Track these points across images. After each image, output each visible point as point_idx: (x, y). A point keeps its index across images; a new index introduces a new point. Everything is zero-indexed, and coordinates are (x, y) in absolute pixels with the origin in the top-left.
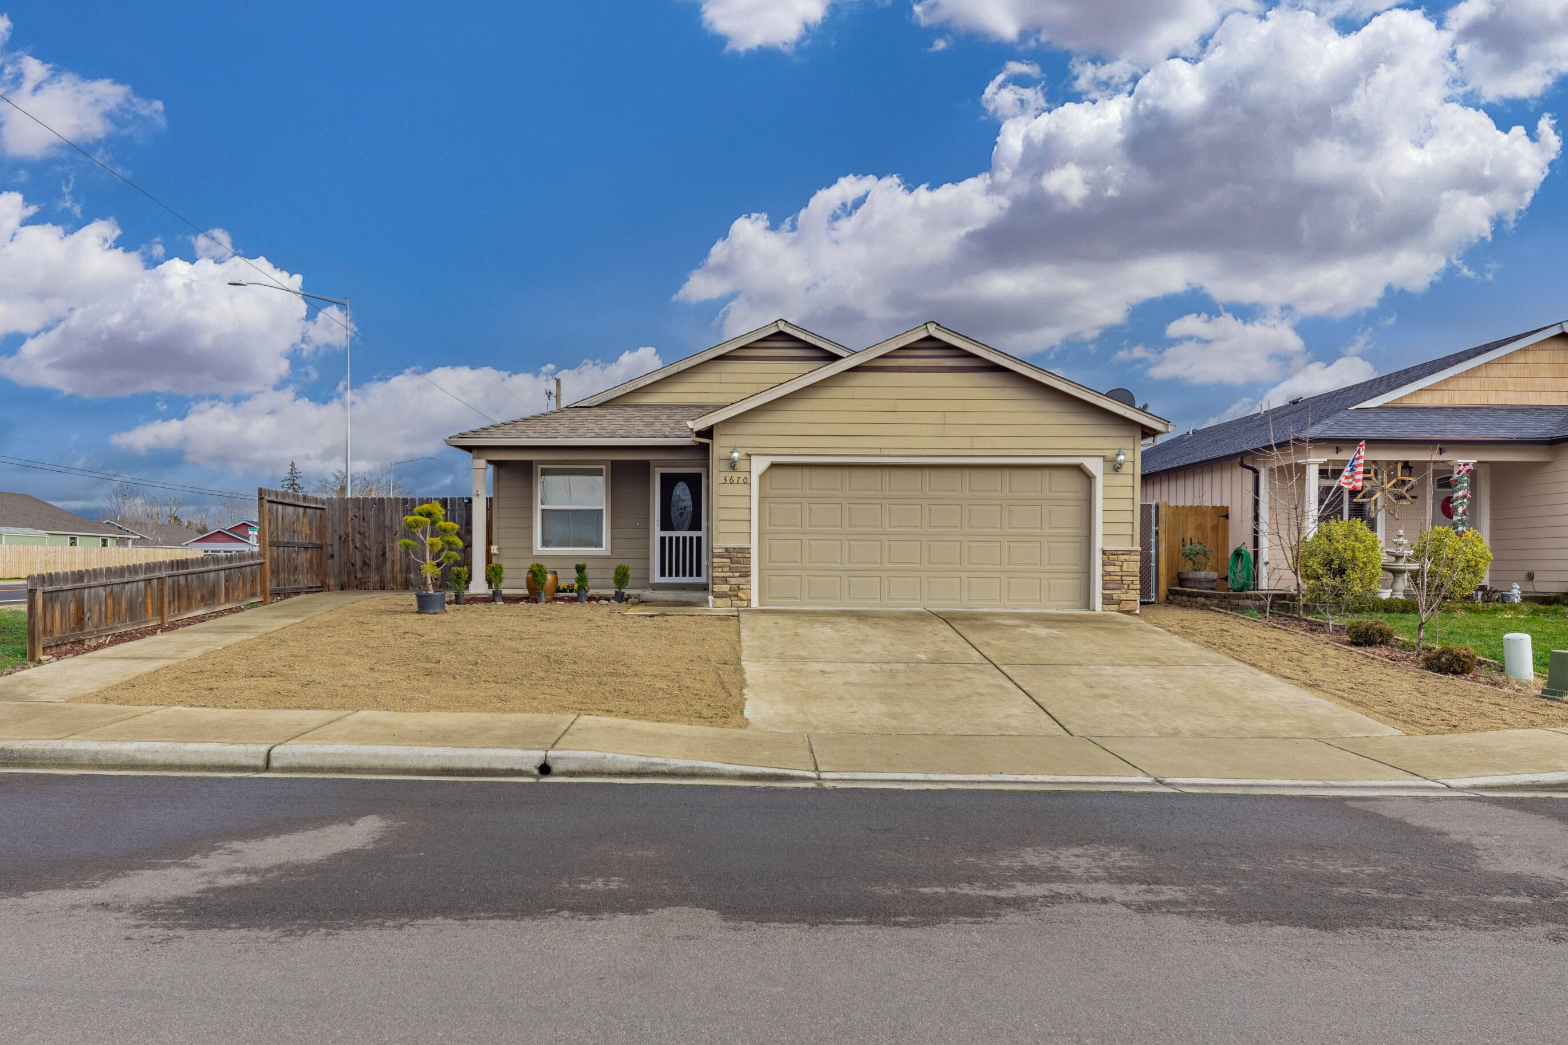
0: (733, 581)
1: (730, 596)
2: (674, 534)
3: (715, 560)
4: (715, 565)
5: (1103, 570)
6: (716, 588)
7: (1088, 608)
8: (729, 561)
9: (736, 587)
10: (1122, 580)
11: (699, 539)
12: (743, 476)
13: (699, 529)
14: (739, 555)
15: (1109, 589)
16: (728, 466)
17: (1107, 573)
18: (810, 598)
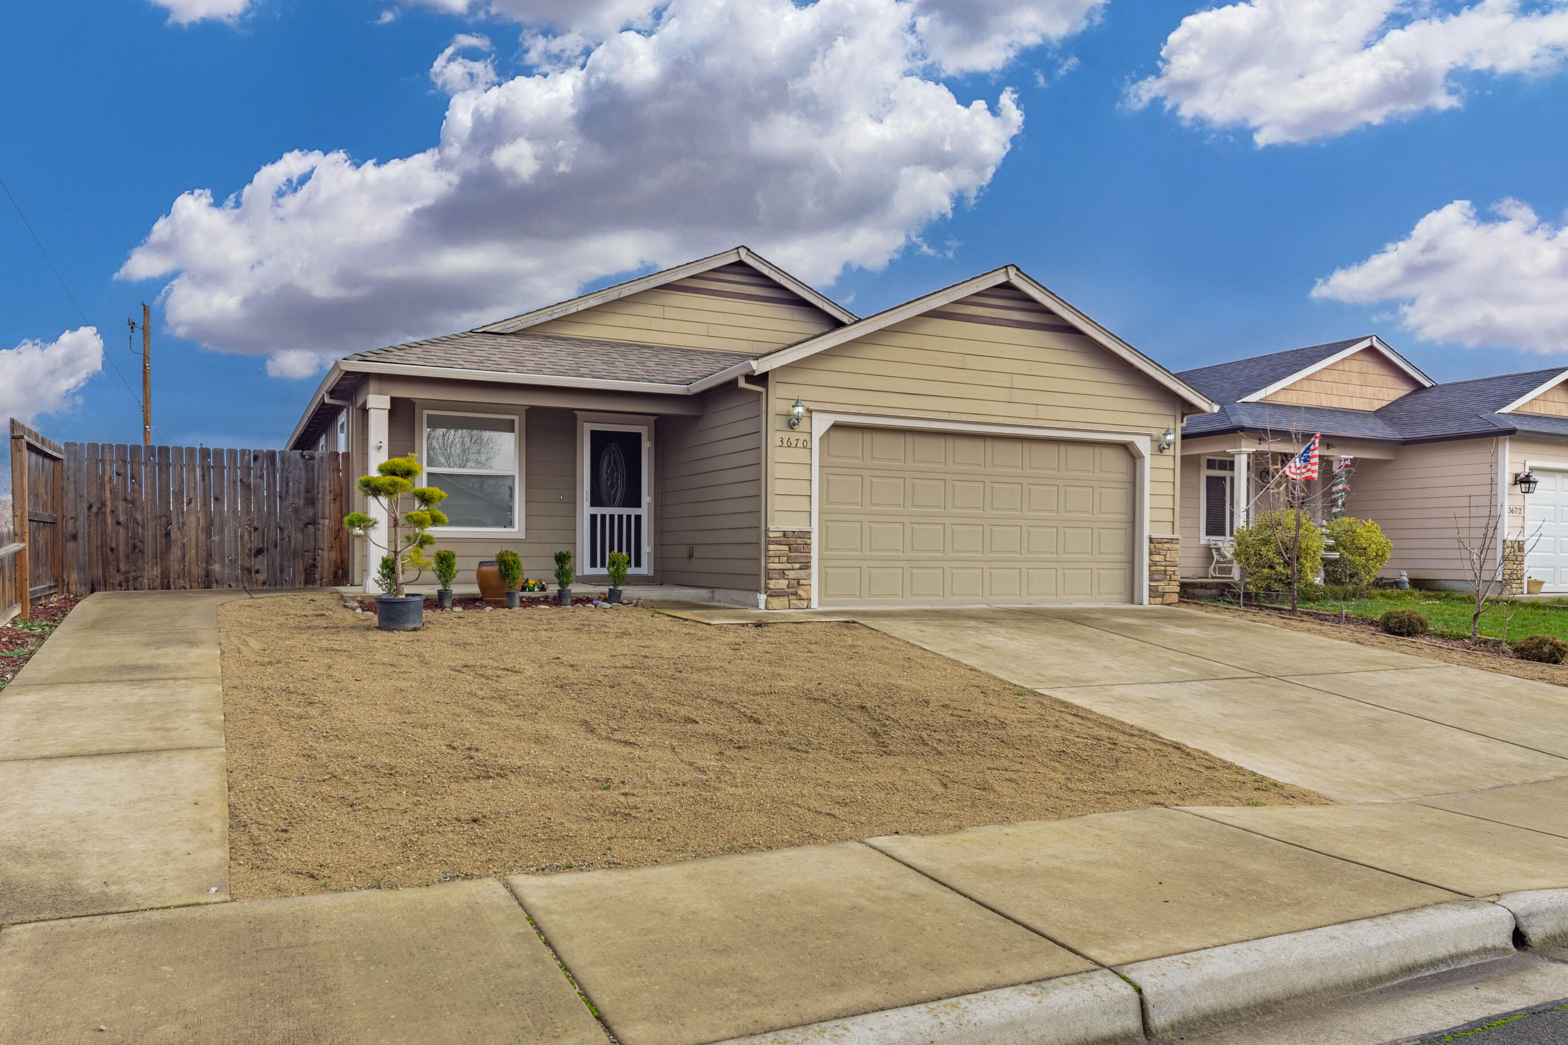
0: (792, 574)
1: (786, 594)
2: (607, 511)
3: (771, 547)
4: (771, 553)
5: (1150, 560)
6: (772, 584)
7: (1132, 602)
8: (786, 548)
9: (795, 582)
10: (1165, 571)
11: (638, 518)
12: (803, 437)
13: (638, 505)
14: (799, 541)
15: (1155, 581)
16: (785, 424)
17: (1153, 564)
18: (870, 595)
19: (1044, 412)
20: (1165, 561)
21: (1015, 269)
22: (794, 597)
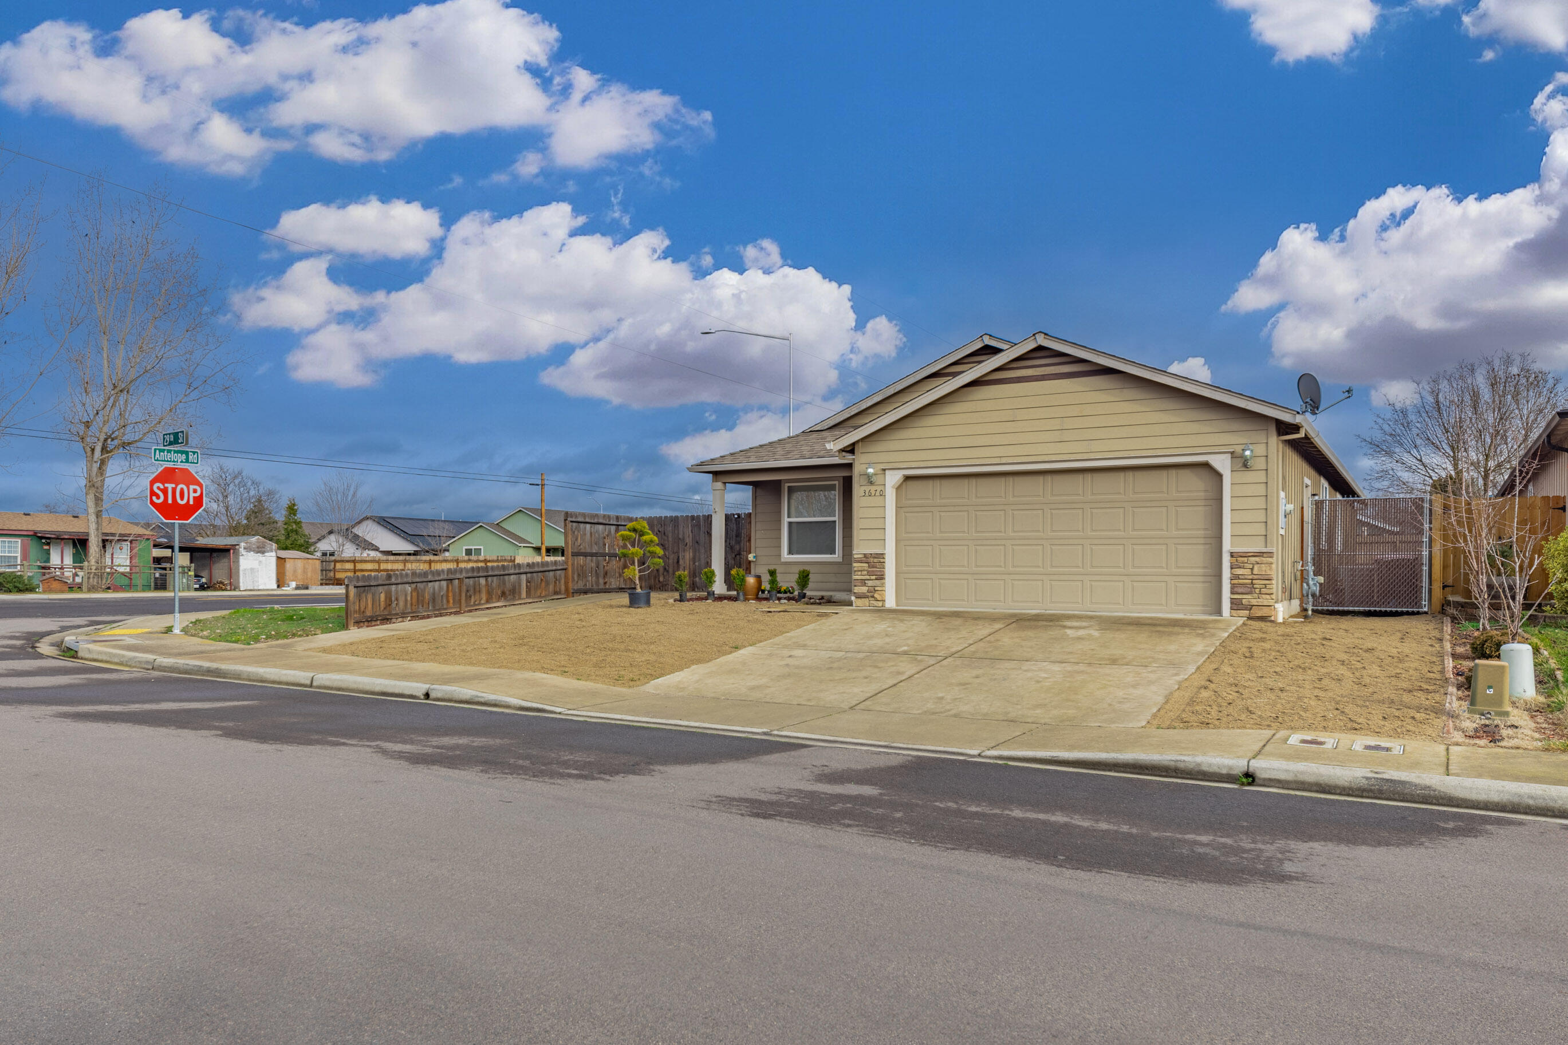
1: (867, 597)
3: (857, 565)
4: (856, 569)
5: (1231, 573)
6: (856, 590)
8: (866, 565)
9: (873, 589)
10: (1252, 584)
14: (876, 560)
15: (1239, 594)
16: (866, 481)
17: (1234, 577)
18: (941, 600)
20: (1252, 574)
21: (1044, 335)
22: (873, 599)
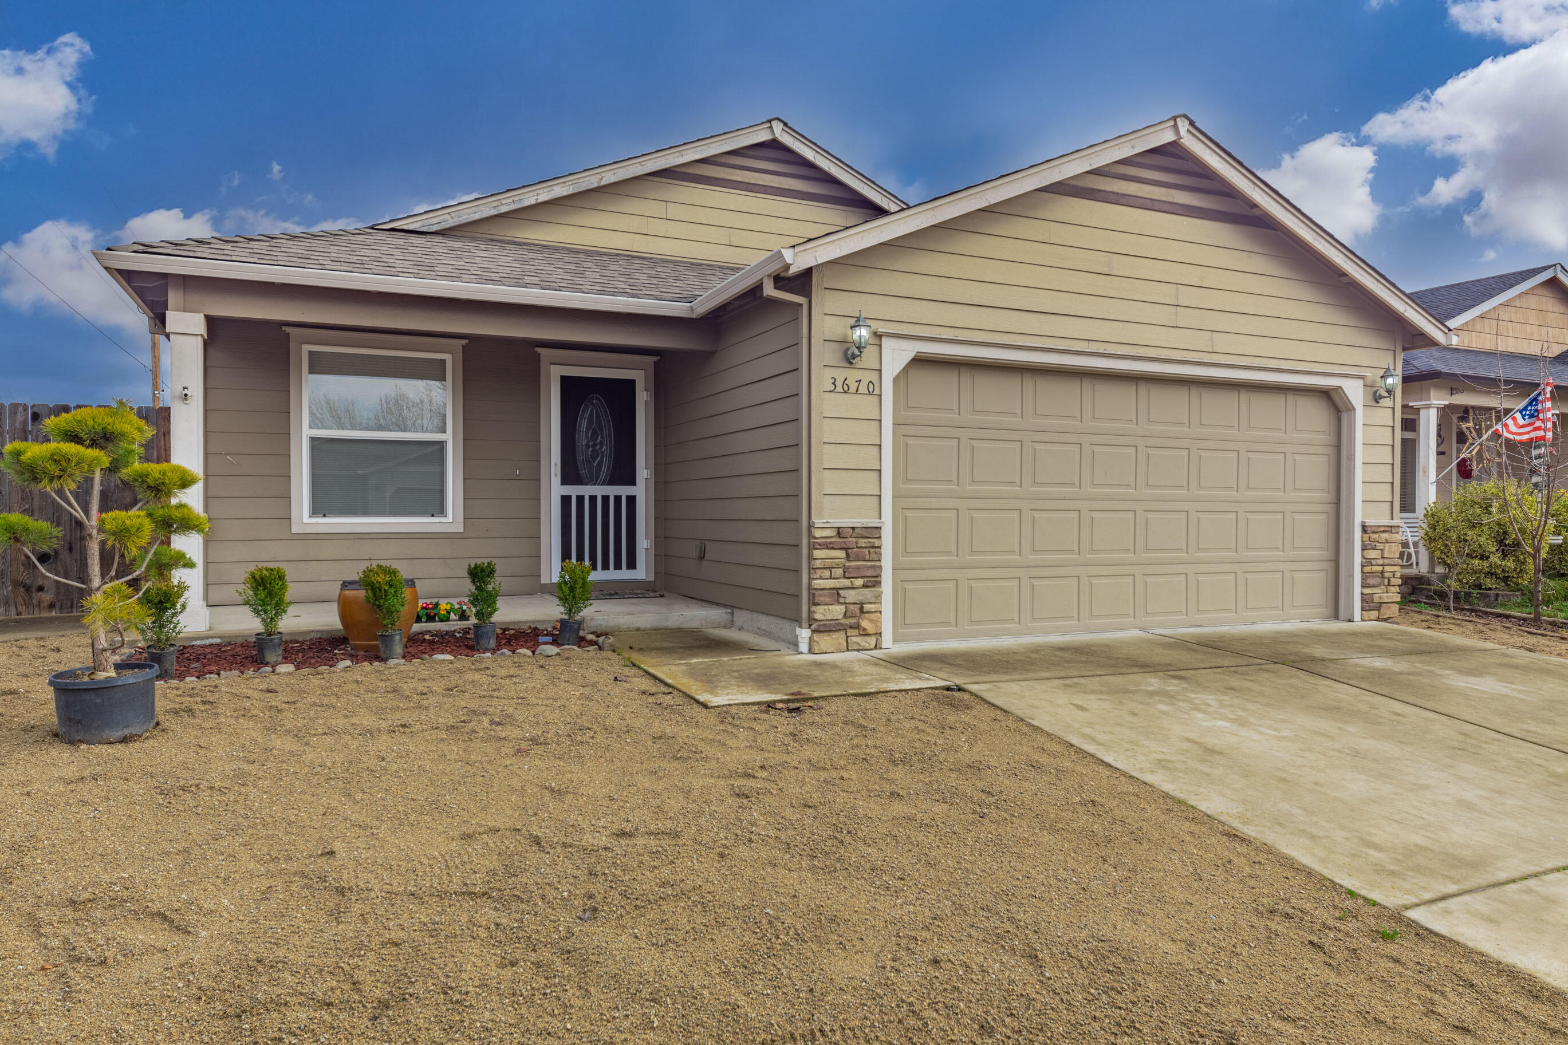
0: (851, 596)
1: (843, 628)
2: (587, 491)
3: (817, 554)
4: (818, 563)
5: (1363, 556)
6: (820, 613)
7: (1336, 616)
8: (842, 554)
9: (855, 608)
10: (1382, 572)
11: (632, 500)
12: (867, 377)
13: (632, 482)
14: (862, 542)
15: (1370, 586)
16: (840, 355)
17: (1366, 562)
18: (972, 622)
19: (1222, 343)
20: (1383, 558)
21: (1187, 122)
22: (855, 632)
